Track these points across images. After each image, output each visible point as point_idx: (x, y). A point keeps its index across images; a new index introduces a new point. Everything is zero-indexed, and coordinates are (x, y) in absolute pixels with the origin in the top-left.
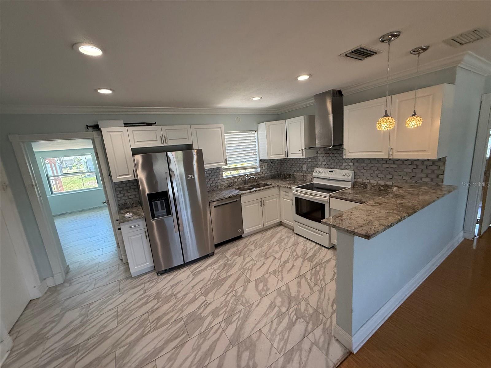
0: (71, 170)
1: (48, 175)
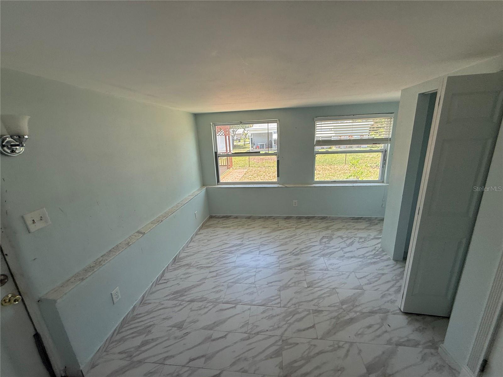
0: (240, 143)
1: (216, 152)
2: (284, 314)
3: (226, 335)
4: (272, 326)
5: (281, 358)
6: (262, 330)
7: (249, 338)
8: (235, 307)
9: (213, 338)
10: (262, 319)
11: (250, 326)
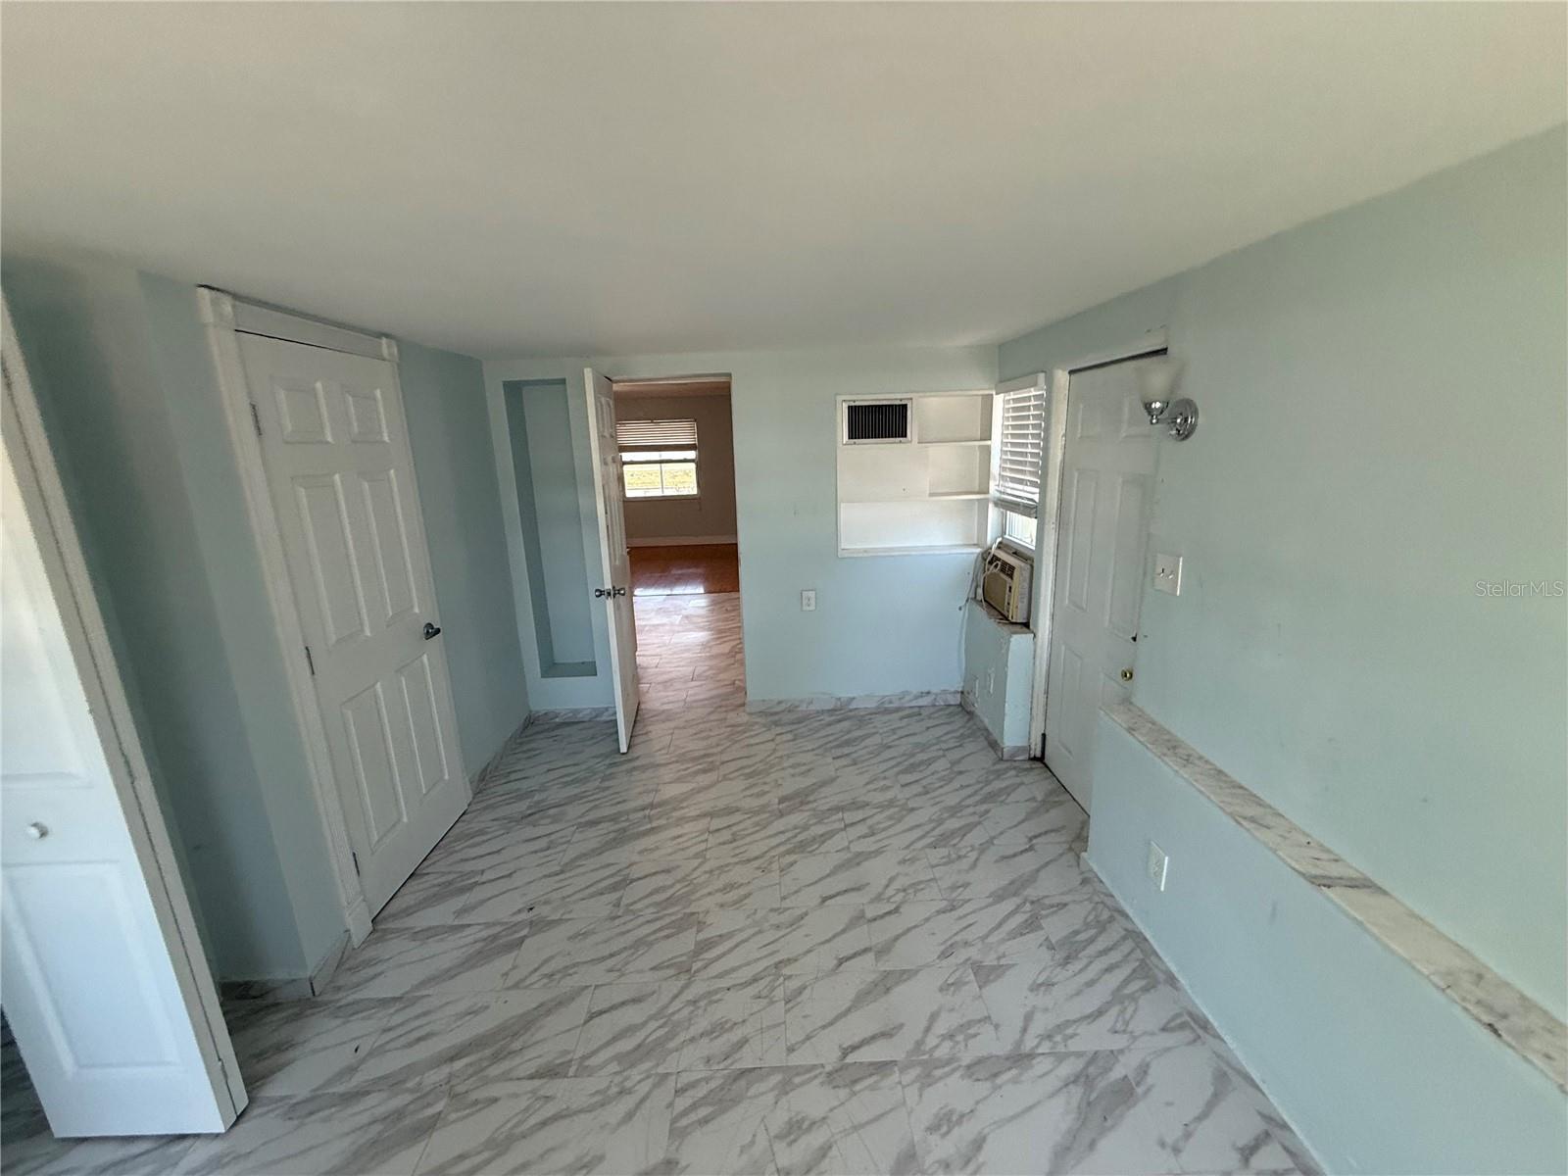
2: (671, 1045)
3: (840, 964)
4: (716, 1002)
5: (698, 939)
6: (741, 989)
7: (777, 965)
8: (846, 1053)
9: (870, 956)
10: (744, 1021)
11: (779, 993)
